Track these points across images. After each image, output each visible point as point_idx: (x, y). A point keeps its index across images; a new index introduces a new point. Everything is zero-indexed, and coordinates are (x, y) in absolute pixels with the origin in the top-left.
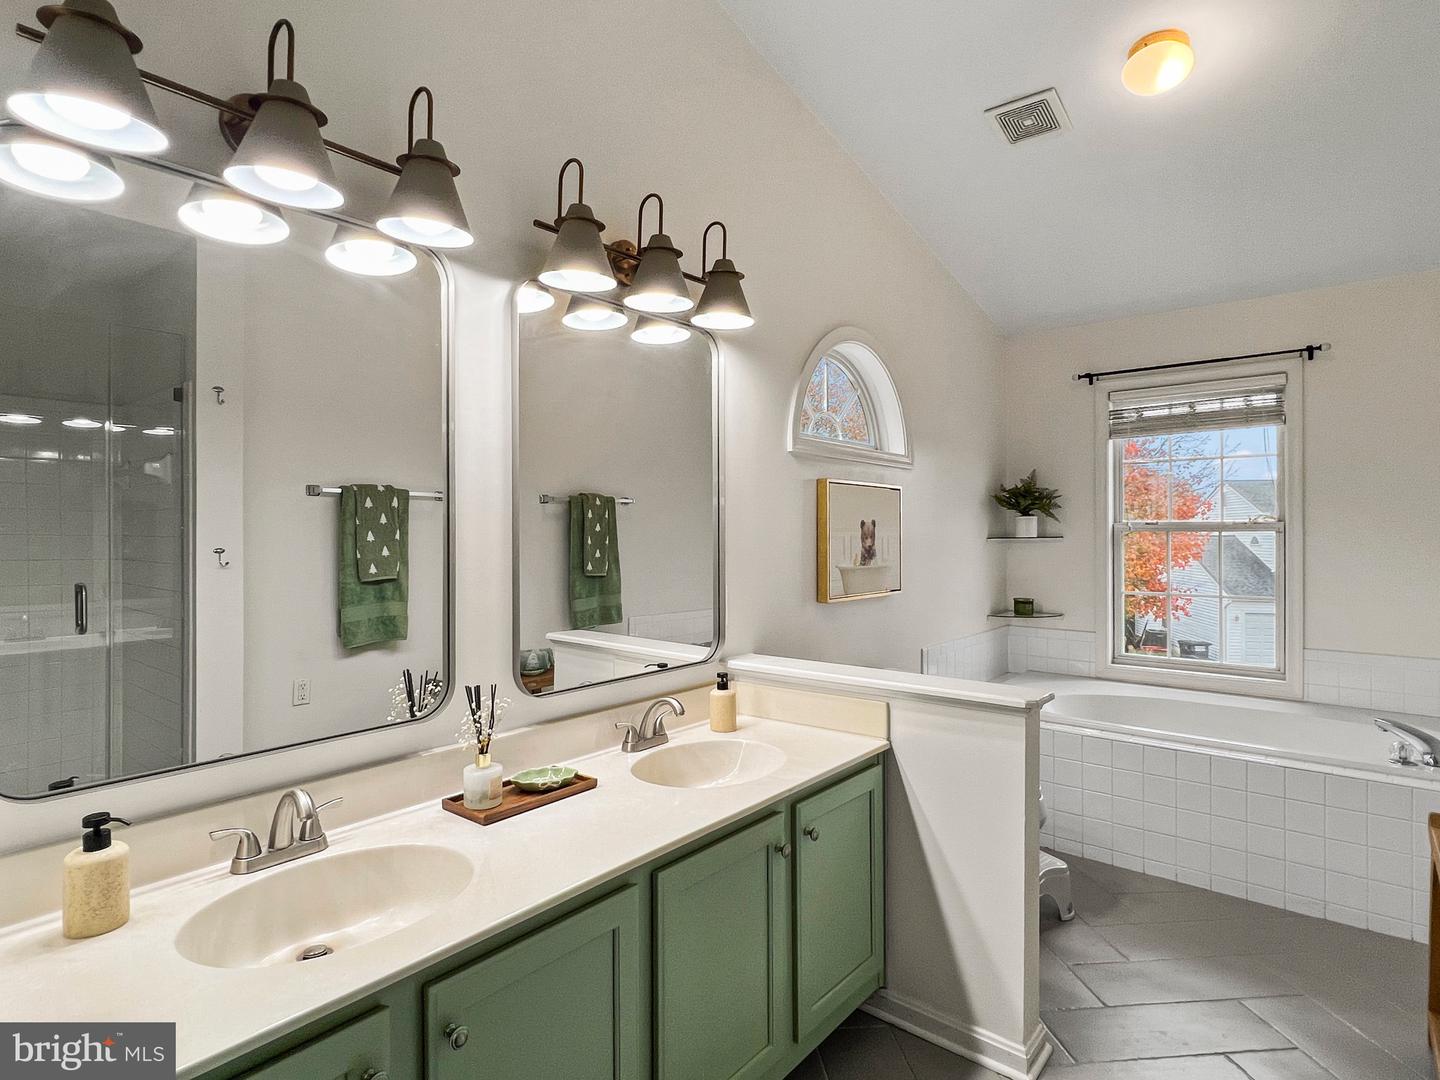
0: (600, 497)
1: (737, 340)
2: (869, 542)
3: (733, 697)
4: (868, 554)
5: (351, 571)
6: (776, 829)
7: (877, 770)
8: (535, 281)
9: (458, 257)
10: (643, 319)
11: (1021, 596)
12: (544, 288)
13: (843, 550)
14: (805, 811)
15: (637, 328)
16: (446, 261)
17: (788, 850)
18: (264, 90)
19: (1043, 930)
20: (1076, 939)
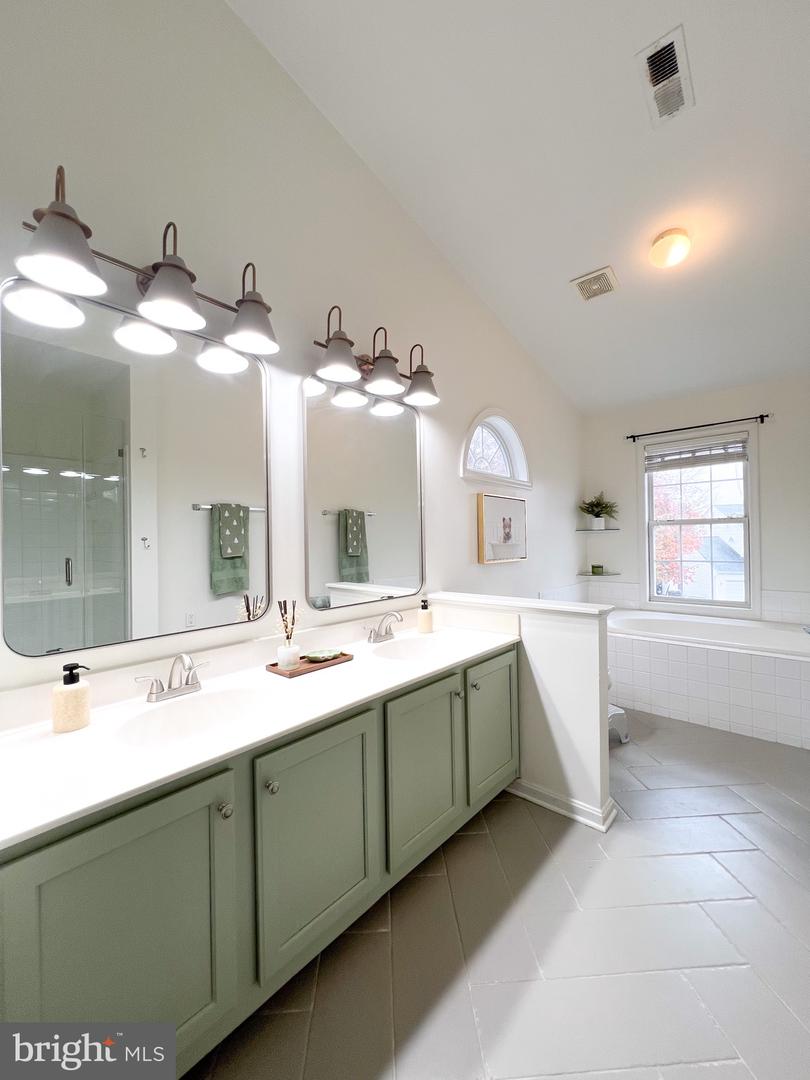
0: (356, 512)
1: (430, 412)
2: (507, 530)
3: (431, 614)
4: (507, 537)
5: (217, 551)
6: (456, 683)
7: (513, 653)
8: (315, 376)
9: (272, 360)
10: (378, 399)
11: (595, 564)
12: (320, 380)
13: (493, 534)
14: (471, 673)
15: (374, 405)
16: (264, 362)
17: (462, 694)
18: (160, 259)
19: (611, 748)
20: (629, 753)
